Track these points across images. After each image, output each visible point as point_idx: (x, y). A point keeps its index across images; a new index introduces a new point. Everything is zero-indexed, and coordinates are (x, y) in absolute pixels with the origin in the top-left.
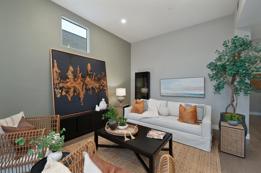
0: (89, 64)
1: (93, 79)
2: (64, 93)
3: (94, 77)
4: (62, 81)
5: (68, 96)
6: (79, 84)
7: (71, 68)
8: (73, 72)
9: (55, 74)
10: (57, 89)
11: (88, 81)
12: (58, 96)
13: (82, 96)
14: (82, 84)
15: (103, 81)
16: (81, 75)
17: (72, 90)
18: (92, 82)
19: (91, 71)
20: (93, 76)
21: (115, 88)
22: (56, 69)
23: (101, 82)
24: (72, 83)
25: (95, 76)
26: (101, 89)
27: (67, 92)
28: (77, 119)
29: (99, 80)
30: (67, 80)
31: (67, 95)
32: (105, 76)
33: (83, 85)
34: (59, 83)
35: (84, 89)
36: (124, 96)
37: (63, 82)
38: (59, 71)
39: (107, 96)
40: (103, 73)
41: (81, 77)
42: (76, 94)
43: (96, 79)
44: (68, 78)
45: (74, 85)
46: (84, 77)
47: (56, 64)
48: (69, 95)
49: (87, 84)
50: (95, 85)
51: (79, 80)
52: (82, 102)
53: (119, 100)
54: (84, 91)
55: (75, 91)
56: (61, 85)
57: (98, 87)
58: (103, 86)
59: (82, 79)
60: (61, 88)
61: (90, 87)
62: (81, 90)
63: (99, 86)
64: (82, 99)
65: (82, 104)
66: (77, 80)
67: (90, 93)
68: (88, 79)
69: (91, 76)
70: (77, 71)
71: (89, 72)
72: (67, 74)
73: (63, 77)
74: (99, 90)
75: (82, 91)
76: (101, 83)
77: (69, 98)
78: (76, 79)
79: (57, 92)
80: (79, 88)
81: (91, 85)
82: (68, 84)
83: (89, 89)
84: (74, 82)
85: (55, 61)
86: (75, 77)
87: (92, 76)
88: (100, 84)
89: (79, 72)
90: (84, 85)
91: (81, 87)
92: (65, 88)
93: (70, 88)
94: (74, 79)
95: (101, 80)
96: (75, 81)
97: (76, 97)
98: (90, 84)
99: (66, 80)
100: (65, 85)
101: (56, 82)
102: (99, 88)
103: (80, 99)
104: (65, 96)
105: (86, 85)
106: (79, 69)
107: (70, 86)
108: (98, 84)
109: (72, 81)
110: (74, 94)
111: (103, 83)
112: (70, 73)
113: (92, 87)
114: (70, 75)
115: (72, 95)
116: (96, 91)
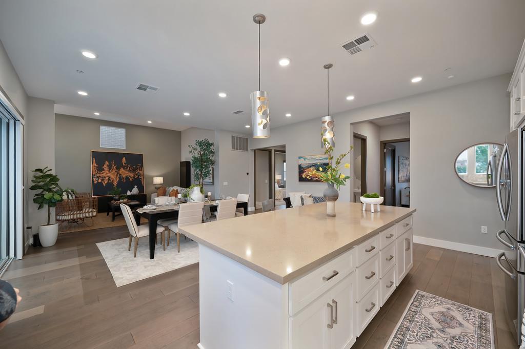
0: (124, 158)
2: (100, 181)
3: (128, 168)
4: (98, 172)
6: (114, 174)
7: (107, 163)
8: (108, 166)
9: (94, 167)
10: (95, 177)
11: (122, 172)
12: (96, 182)
13: (115, 183)
14: (116, 174)
15: (139, 171)
17: (107, 178)
18: (127, 172)
21: (152, 178)
22: (95, 164)
23: (136, 172)
24: (107, 174)
25: (130, 167)
26: (136, 178)
27: (102, 180)
29: (134, 170)
31: (103, 182)
32: (142, 166)
33: (117, 175)
34: (96, 174)
36: (161, 184)
38: (96, 165)
39: (143, 184)
40: (139, 164)
41: (115, 169)
42: (110, 182)
43: (131, 169)
44: (104, 170)
46: (118, 168)
47: (94, 161)
50: (129, 175)
51: (114, 171)
52: (115, 188)
53: (156, 188)
54: (118, 179)
55: (109, 179)
56: (98, 175)
58: (139, 176)
60: (98, 177)
61: (124, 176)
62: (114, 179)
64: (115, 185)
66: (112, 171)
67: (124, 181)
68: (122, 170)
69: (126, 168)
71: (124, 165)
72: (103, 167)
73: (100, 169)
74: (133, 179)
75: (116, 179)
77: (104, 184)
78: (110, 171)
79: (94, 180)
80: (112, 176)
82: (104, 175)
83: (123, 178)
85: (94, 158)
86: (110, 169)
89: (113, 165)
91: (115, 176)
92: (101, 177)
93: (105, 177)
95: (137, 170)
96: (109, 172)
97: (110, 185)
98: (124, 174)
99: (102, 172)
100: (101, 175)
101: (94, 173)
102: (134, 177)
103: (114, 185)
105: (120, 175)
106: (113, 163)
108: (133, 174)
109: (107, 172)
110: (108, 182)
111: (138, 173)
112: (105, 166)
113: (126, 177)
114: (106, 167)
115: (106, 182)
116: (131, 179)
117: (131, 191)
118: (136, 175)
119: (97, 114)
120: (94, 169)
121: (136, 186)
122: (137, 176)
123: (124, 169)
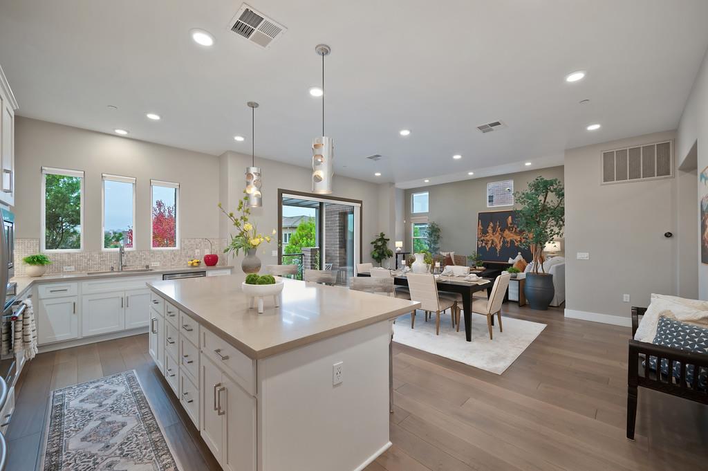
0: (510, 217)
1: (514, 231)
2: (484, 245)
4: (483, 235)
5: (487, 247)
6: (497, 237)
7: (491, 224)
8: (492, 228)
9: (479, 230)
10: (479, 241)
11: (506, 235)
12: (480, 246)
13: (498, 248)
14: (500, 236)
16: (500, 229)
17: (490, 242)
18: (512, 235)
19: (511, 224)
22: (480, 226)
24: (491, 237)
25: (515, 229)
27: (486, 244)
29: (521, 232)
38: (482, 228)
41: (499, 231)
42: (493, 246)
43: (517, 231)
44: (488, 233)
46: (502, 230)
47: (480, 223)
49: (506, 237)
50: (514, 238)
51: (498, 234)
52: (498, 253)
54: (502, 243)
55: (492, 244)
56: (482, 238)
57: (519, 239)
59: (500, 233)
60: (482, 241)
61: (508, 240)
62: (498, 243)
63: (521, 238)
64: (498, 250)
65: (498, 255)
66: (496, 234)
67: (507, 246)
68: (507, 232)
69: (511, 229)
70: (496, 226)
71: (509, 225)
72: (487, 230)
73: (484, 232)
74: (519, 244)
75: (500, 243)
77: (488, 249)
79: (479, 243)
80: (496, 240)
82: (488, 238)
83: (508, 242)
85: (480, 221)
86: (494, 231)
87: (513, 229)
89: (498, 227)
90: (502, 238)
91: (499, 240)
92: (485, 241)
93: (488, 241)
94: (493, 233)
96: (493, 235)
97: (493, 249)
98: (509, 237)
99: (486, 235)
100: (485, 238)
101: (480, 236)
102: (520, 241)
103: (496, 250)
104: (485, 246)
105: (504, 238)
106: (498, 224)
108: (519, 237)
109: (491, 235)
110: (491, 246)
112: (490, 228)
113: (511, 240)
114: (490, 230)
115: (489, 246)
116: (516, 244)
118: (524, 238)
119: (471, 174)
120: (479, 232)
121: (519, 253)
123: (509, 231)
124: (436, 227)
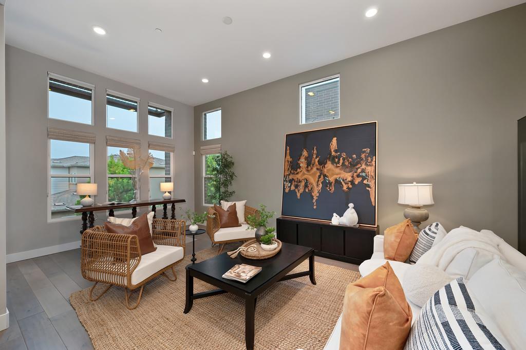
0: (335, 140)
1: (341, 164)
2: (293, 188)
3: (341, 161)
4: (292, 171)
5: (297, 192)
6: (314, 174)
7: (305, 153)
8: (306, 159)
9: (287, 163)
10: (287, 181)
11: (329, 170)
12: (287, 191)
13: (315, 194)
14: (318, 174)
15: (363, 166)
16: (318, 161)
17: (303, 184)
18: (337, 170)
19: (336, 151)
20: (341, 159)
22: (288, 157)
23: (357, 169)
24: (304, 174)
25: (344, 159)
26: (356, 183)
27: (297, 186)
28: (297, 225)
29: (353, 165)
30: (299, 170)
31: (297, 190)
32: (373, 153)
33: (320, 177)
34: (289, 175)
35: (320, 183)
37: (293, 174)
38: (290, 160)
39: (373, 200)
40: (365, 150)
41: (317, 164)
42: (307, 191)
43: (347, 163)
44: (300, 167)
45: (306, 176)
46: (322, 163)
47: (288, 151)
48: (299, 191)
49: (327, 174)
50: (342, 176)
51: (315, 169)
52: (315, 204)
54: (321, 185)
55: (306, 186)
56: (291, 177)
57: (349, 179)
58: (364, 178)
59: (319, 167)
60: (291, 181)
61: (332, 179)
62: (315, 184)
63: (353, 177)
64: (315, 198)
65: (315, 207)
66: (312, 169)
67: (330, 190)
68: (329, 165)
69: (337, 160)
70: (313, 155)
71: (333, 153)
72: (299, 162)
73: (294, 166)
74: (351, 186)
75: (318, 185)
76: (359, 170)
77: (298, 195)
78: (309, 168)
79: (286, 185)
80: (313, 180)
81: (335, 176)
82: (299, 176)
83: (330, 183)
84: (306, 173)
85: (288, 147)
86: (309, 164)
87: (339, 160)
88: (355, 174)
89: (315, 157)
90: (322, 176)
91: (317, 180)
92: (295, 181)
93: (300, 181)
94: (307, 167)
95: (360, 165)
96: (308, 171)
97: (308, 195)
98: (333, 174)
99: (297, 171)
100: (296, 177)
101: (287, 173)
102: (352, 182)
103: (312, 197)
104: (294, 191)
105: (325, 176)
106: (315, 152)
107: (301, 179)
108: (350, 174)
109: (304, 171)
110: (305, 190)
111: (363, 171)
112: (302, 160)
113: (336, 181)
114: (303, 163)
115: (301, 191)
116: (345, 187)
117: (341, 215)
118: (358, 176)
120: (287, 167)
121: (351, 205)
122: (359, 180)
123: (333, 162)
124: (229, 160)
